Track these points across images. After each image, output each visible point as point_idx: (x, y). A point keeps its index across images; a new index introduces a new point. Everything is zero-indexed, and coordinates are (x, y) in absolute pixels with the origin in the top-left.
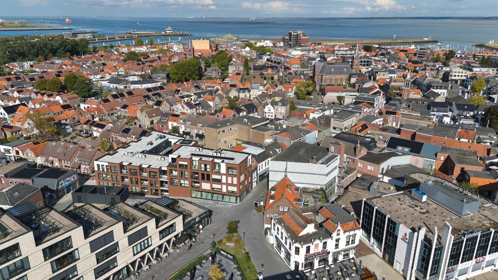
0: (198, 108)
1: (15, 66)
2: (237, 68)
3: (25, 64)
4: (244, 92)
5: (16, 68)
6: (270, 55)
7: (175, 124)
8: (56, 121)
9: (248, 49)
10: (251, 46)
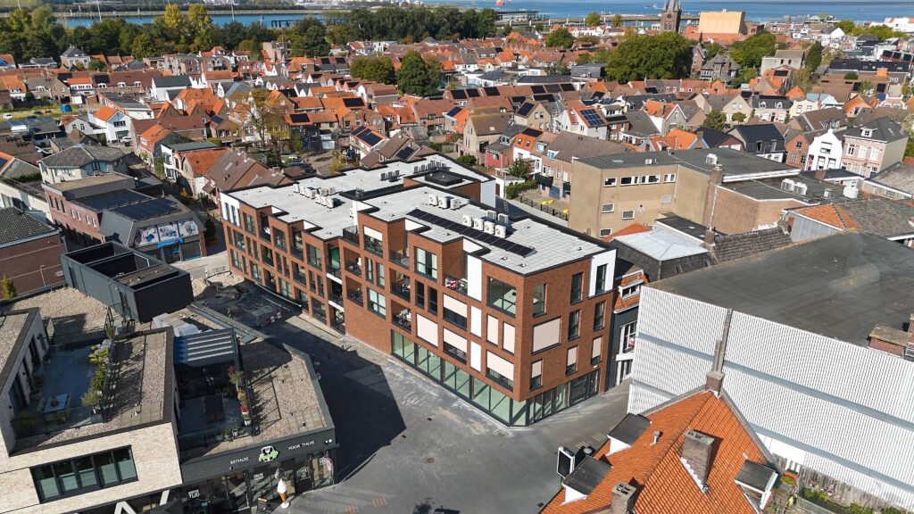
0: (614, 127)
1: (360, 48)
2: (786, 63)
3: (376, 44)
4: (770, 106)
5: (361, 52)
6: (896, 43)
7: (526, 155)
8: (311, 123)
9: (838, 33)
10: (848, 28)
